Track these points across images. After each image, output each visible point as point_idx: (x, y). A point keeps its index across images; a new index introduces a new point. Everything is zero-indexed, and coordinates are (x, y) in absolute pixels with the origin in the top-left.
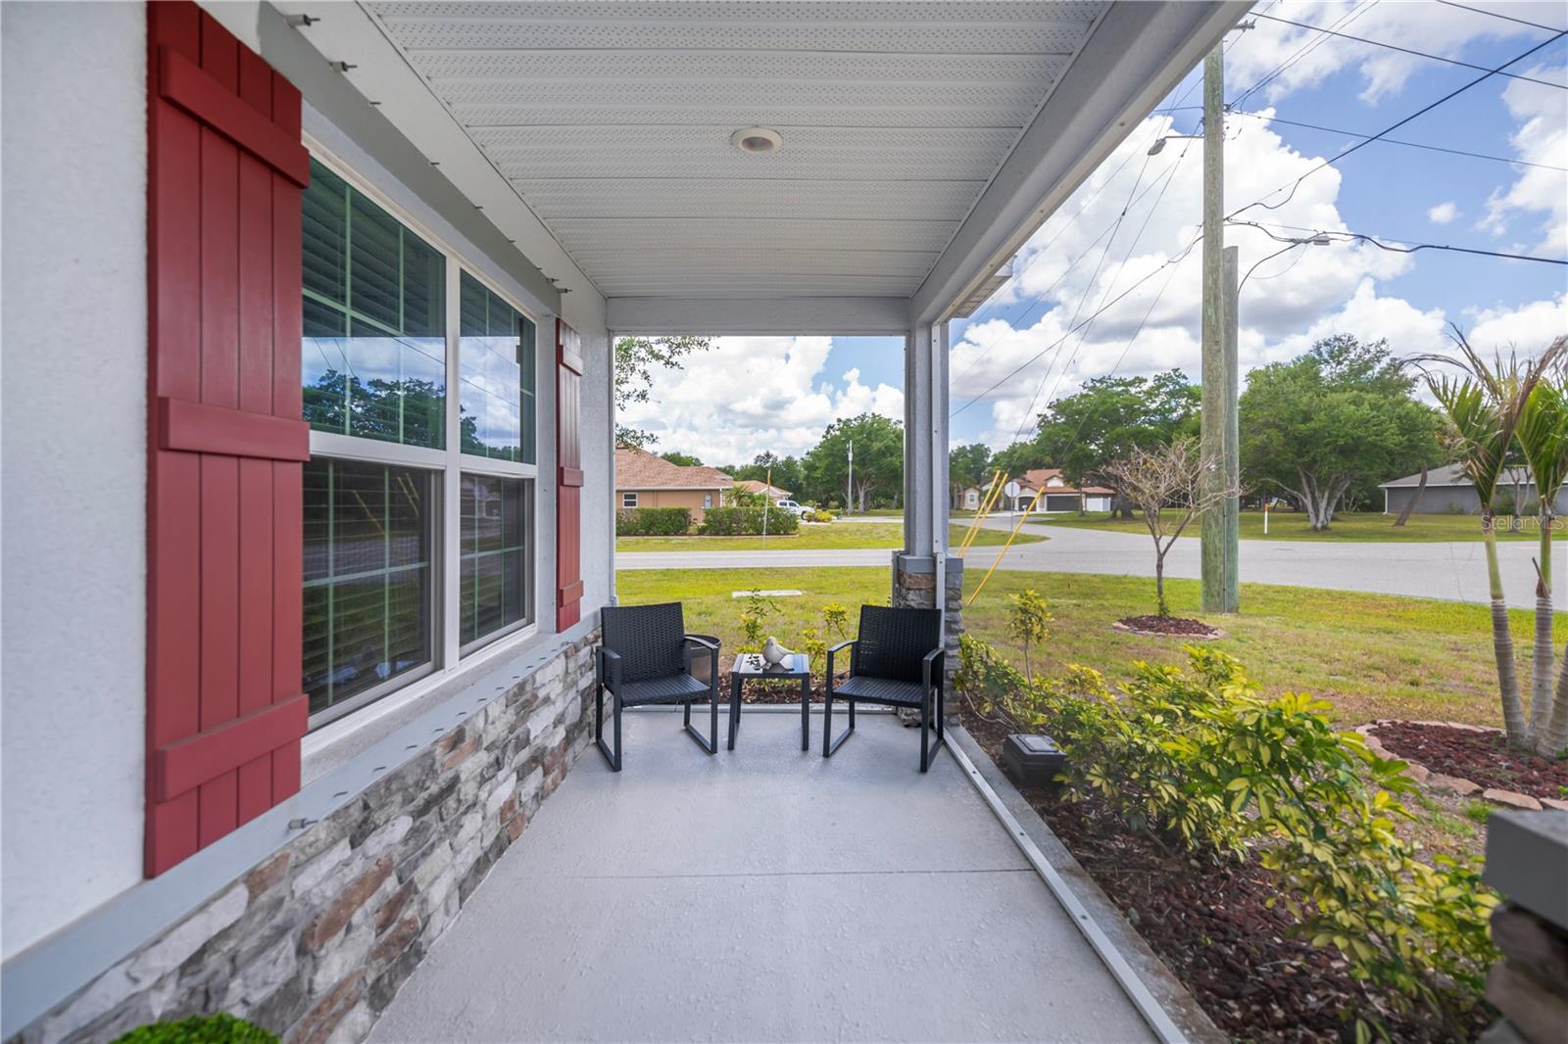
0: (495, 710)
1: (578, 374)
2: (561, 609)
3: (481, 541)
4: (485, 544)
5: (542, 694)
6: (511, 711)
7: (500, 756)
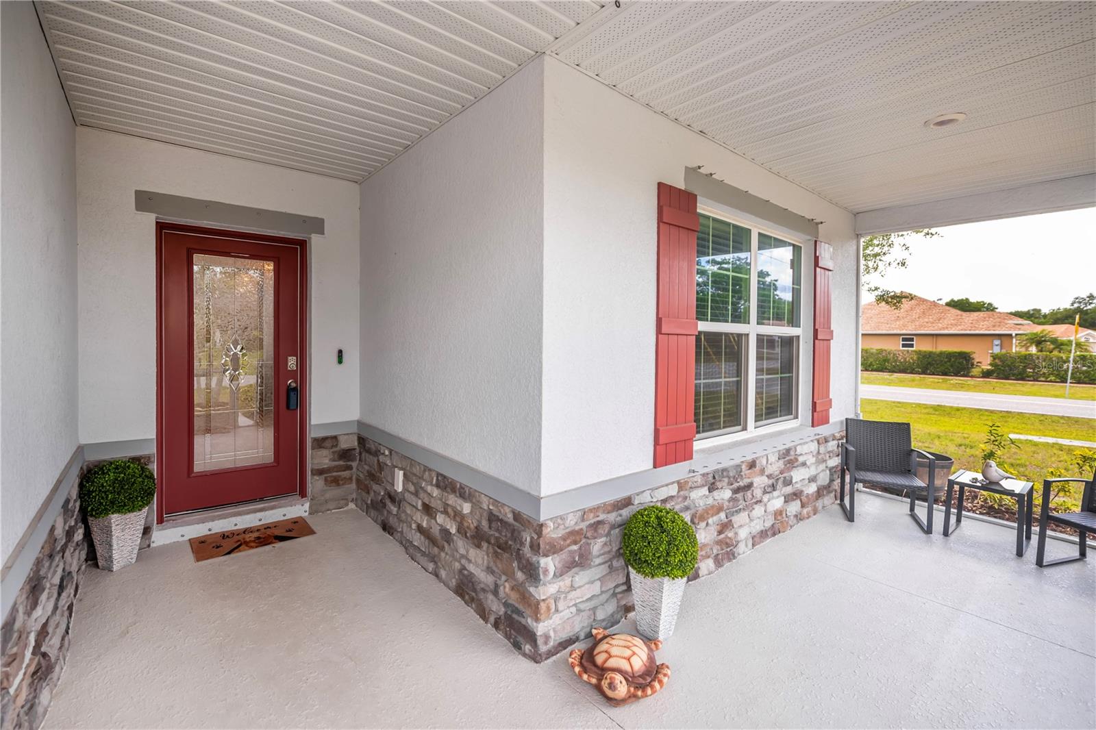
0: (773, 458)
1: (830, 270)
2: (815, 414)
3: (767, 370)
4: (770, 371)
5: (801, 459)
6: (781, 462)
7: (775, 484)
